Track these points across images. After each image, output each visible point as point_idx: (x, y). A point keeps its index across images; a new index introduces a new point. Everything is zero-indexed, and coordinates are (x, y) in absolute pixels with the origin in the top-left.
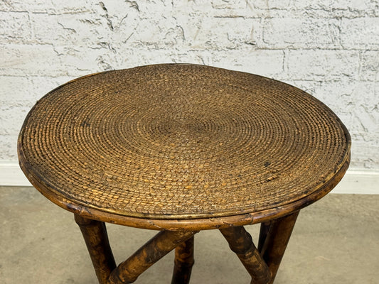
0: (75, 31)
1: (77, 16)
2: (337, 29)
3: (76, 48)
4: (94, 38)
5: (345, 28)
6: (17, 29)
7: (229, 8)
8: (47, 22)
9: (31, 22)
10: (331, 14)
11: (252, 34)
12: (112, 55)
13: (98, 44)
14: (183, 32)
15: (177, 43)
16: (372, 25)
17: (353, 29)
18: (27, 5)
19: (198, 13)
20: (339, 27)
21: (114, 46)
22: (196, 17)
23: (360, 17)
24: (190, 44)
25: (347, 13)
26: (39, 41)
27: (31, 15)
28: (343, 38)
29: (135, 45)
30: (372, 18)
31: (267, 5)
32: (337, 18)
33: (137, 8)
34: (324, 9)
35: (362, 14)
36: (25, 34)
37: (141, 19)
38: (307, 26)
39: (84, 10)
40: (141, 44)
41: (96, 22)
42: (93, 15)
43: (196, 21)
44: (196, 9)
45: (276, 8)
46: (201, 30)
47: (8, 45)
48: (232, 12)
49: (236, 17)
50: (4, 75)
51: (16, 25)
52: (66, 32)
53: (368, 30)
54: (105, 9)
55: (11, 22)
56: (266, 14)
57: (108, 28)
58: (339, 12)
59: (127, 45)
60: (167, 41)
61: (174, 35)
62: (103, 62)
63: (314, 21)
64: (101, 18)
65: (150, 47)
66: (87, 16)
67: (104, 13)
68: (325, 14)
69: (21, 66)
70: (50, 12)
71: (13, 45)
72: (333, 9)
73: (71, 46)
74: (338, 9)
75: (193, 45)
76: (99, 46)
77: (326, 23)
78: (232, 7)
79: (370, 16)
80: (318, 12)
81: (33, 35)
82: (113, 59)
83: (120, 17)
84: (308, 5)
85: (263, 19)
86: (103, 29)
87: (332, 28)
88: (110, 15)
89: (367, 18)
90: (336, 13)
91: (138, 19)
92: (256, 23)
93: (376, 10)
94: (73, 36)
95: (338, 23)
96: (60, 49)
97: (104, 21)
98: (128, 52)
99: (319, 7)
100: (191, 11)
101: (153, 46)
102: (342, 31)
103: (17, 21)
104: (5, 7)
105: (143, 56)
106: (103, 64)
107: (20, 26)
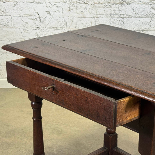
0: (27, 23)
1: (29, 17)
2: (122, 22)
3: (28, 30)
4: (34, 26)
5: (125, 22)
6: (7, 22)
7: (83, 14)
8: (18, 20)
9: (12, 19)
10: (119, 16)
11: (91, 24)
12: (41, 32)
13: (36, 28)
14: (67, 23)
15: (64, 28)
16: (135, 21)
17: (128, 22)
18: (11, 13)
19: (72, 16)
20: (123, 22)
21: (42, 29)
22: (71, 17)
23: (130, 18)
24: (69, 28)
25: (125, 16)
26: (15, 27)
27: (12, 17)
28: (125, 26)
29: (49, 28)
30: (135, 18)
31: (97, 13)
32: (122, 18)
33: (50, 14)
34: (117, 14)
35: (131, 17)
36: (10, 24)
37: (51, 18)
38: (111, 21)
39: (31, 15)
40: (51, 28)
41: (35, 19)
42: (34, 17)
43: (71, 19)
44: (71, 14)
45: (99, 14)
46: (73, 22)
47: (3, 29)
48: (84, 15)
49: (85, 17)
50: (1, 41)
51: (7, 21)
52: (25, 24)
53: (134, 23)
54: (38, 14)
55: (5, 20)
56: (96, 16)
57: (40, 21)
58: (122, 15)
59: (46, 28)
60: (61, 27)
61: (63, 24)
62: (37, 35)
63: (114, 19)
64: (37, 18)
65: (55, 29)
66: (32, 17)
67: (38, 16)
68: (118, 16)
69: (8, 37)
70: (19, 16)
71: (5, 29)
72: (120, 14)
73: (26, 29)
74: (122, 14)
75: (70, 28)
76: (36, 29)
77: (118, 20)
78: (84, 13)
79: (134, 17)
80: (115, 15)
81: (12, 25)
82: (41, 34)
83: (44, 17)
84: (111, 13)
85: (95, 18)
86: (38, 22)
87: (121, 22)
88: (40, 17)
89: (133, 18)
90: (122, 16)
91: (50, 18)
92: (92, 20)
93: (136, 15)
94: (27, 25)
95: (122, 20)
96: (22, 30)
97: (38, 19)
98: (46, 31)
99: (115, 13)
100: (69, 15)
101: (56, 29)
102: (124, 23)
103: (7, 19)
104: (3, 14)
105: (52, 33)
106: (37, 36)
107: (8, 21)
